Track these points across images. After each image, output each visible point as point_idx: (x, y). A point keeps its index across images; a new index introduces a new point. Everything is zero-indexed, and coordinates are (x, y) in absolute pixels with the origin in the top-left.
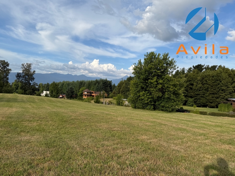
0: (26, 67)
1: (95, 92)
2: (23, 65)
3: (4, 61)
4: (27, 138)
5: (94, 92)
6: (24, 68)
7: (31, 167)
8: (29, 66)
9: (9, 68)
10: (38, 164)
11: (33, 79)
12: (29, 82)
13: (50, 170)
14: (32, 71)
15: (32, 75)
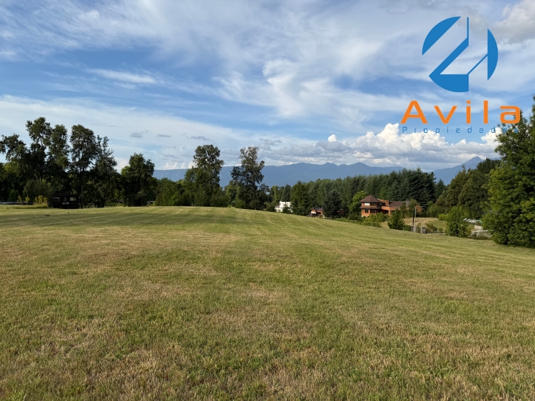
0: (247, 155)
1: (390, 203)
2: (242, 151)
3: (212, 146)
4: (262, 295)
5: (387, 202)
6: (245, 157)
7: (277, 355)
8: (253, 152)
9: (219, 158)
10: (288, 351)
11: (261, 177)
12: (254, 184)
13: (312, 366)
14: (258, 162)
15: (258, 170)
